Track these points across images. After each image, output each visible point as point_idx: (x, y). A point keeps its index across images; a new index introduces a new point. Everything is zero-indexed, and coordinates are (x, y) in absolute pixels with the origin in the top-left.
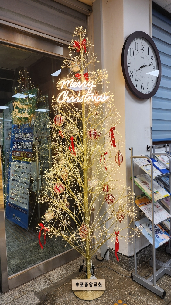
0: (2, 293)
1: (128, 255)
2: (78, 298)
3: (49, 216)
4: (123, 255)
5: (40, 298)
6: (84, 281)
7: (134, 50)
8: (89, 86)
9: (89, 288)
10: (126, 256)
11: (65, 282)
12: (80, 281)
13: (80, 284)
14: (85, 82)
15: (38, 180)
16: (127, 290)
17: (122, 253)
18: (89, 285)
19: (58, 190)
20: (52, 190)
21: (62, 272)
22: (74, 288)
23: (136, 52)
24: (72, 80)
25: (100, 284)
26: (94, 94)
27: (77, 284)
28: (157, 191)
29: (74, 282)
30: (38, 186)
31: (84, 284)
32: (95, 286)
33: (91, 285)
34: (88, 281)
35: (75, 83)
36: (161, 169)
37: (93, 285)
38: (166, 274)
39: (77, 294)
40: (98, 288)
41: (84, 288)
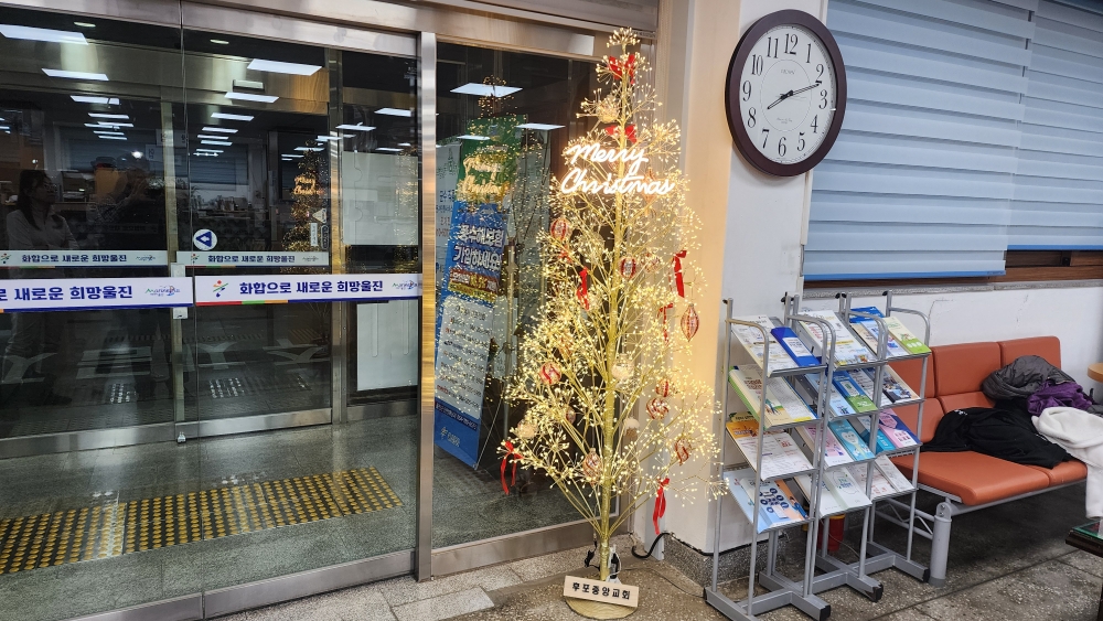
0: (417, 581)
1: (704, 551)
2: (574, 611)
3: (525, 431)
4: (695, 549)
5: (495, 600)
6: (592, 583)
7: (765, 59)
8: (632, 159)
9: (600, 597)
10: (701, 552)
11: (552, 582)
12: (582, 581)
13: (581, 587)
14: (625, 151)
15: (508, 351)
16: (686, 617)
17: (693, 545)
18: (601, 592)
19: (548, 377)
20: (535, 376)
21: (548, 566)
22: (568, 591)
23: (768, 62)
24: (597, 145)
25: (626, 594)
26: (642, 177)
27: (576, 586)
28: (781, 407)
29: (570, 580)
30: (508, 365)
31: (591, 588)
32: (616, 595)
33: (606, 591)
34: (601, 584)
35: (604, 151)
36: (797, 355)
37: (611, 593)
38: (790, 605)
39: (574, 605)
40: (620, 600)
41: (590, 596)
